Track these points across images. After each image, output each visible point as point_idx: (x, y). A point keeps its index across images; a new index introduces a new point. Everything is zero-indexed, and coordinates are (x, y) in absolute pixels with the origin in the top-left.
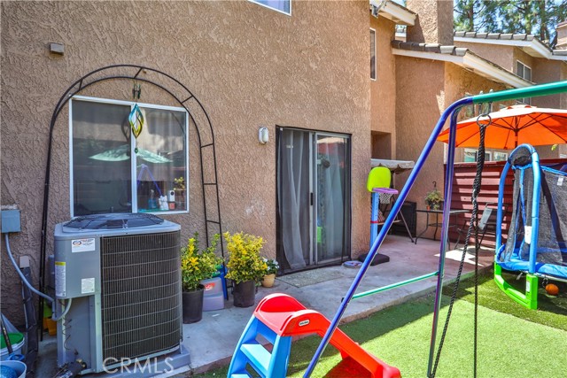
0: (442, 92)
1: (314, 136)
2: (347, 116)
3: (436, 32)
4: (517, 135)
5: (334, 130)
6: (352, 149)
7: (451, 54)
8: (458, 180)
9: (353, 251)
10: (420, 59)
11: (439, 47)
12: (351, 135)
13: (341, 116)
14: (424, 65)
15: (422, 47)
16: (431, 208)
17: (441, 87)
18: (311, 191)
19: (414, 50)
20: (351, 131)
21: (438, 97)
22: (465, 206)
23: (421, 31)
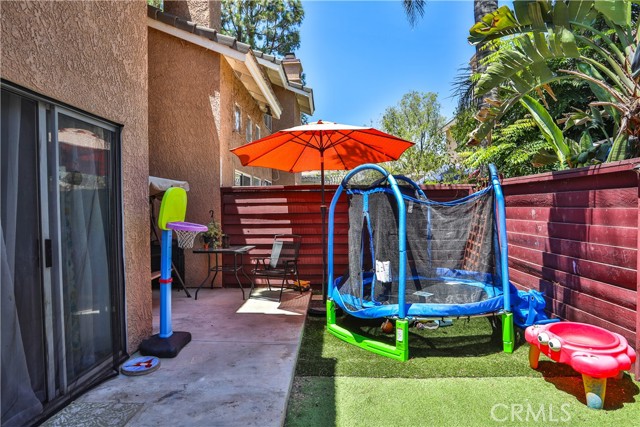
0: (217, 93)
1: (49, 113)
2: (113, 89)
3: (207, 13)
4: (322, 156)
5: (93, 111)
6: (123, 153)
7: (231, 47)
8: (239, 208)
9: (130, 340)
10: (187, 43)
11: (215, 33)
12: (119, 127)
13: (105, 86)
14: (192, 52)
15: (191, 27)
16: (211, 246)
17: (216, 86)
18: (46, 234)
19: (179, 28)
20: (121, 119)
21: (211, 98)
22: (248, 241)
23: (187, 7)
